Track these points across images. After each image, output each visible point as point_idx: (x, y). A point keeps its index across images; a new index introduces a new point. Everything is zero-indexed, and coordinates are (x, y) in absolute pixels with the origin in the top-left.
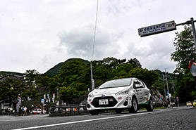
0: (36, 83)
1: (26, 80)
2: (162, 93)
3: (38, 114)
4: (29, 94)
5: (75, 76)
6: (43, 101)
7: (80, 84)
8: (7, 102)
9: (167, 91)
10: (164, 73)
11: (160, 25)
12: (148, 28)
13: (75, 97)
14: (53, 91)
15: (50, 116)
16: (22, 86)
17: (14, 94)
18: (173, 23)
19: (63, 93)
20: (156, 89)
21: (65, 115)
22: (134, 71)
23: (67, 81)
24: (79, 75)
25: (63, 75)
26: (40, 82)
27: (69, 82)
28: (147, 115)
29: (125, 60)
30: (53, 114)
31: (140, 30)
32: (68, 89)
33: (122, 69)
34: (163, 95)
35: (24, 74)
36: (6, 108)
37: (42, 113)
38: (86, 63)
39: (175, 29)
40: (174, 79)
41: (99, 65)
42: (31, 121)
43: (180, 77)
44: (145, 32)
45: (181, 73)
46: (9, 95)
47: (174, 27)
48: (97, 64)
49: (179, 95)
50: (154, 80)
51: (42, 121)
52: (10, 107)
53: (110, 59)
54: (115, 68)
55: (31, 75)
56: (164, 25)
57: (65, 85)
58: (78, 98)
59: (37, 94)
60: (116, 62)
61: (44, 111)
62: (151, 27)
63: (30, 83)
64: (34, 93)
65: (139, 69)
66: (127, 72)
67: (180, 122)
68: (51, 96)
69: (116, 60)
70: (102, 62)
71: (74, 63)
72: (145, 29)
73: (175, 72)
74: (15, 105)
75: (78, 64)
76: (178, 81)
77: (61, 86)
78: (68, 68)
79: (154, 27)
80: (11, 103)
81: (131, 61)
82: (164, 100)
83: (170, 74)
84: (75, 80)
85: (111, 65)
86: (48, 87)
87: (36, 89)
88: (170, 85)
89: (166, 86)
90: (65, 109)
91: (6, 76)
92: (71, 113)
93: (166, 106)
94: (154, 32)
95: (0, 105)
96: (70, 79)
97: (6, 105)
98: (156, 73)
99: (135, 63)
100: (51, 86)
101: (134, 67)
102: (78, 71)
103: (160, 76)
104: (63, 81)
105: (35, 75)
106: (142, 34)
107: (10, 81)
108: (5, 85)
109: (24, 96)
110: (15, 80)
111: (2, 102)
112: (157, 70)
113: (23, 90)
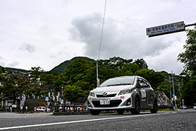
0: (41, 80)
1: (31, 77)
2: (168, 95)
3: (42, 112)
4: (33, 92)
5: (80, 75)
6: (47, 99)
7: (85, 83)
8: (11, 99)
9: (172, 93)
10: (170, 74)
11: (169, 25)
12: (156, 28)
13: (79, 96)
14: (58, 90)
15: (54, 114)
16: (26, 83)
17: (18, 91)
18: (182, 24)
19: (67, 92)
20: (161, 90)
21: (70, 114)
22: (140, 71)
23: (72, 79)
24: (85, 74)
25: (68, 74)
26: (45, 80)
27: (74, 81)
28: (152, 117)
29: (131, 60)
30: (57, 113)
31: (148, 30)
32: (73, 88)
33: (128, 69)
34: (169, 97)
35: (29, 71)
36: (10, 104)
37: (46, 111)
38: (92, 62)
39: (184, 30)
40: (180, 81)
41: (105, 64)
43: (186, 79)
44: (153, 32)
45: (188, 76)
46: (14, 92)
47: (183, 28)
49: (185, 98)
50: (159, 82)
51: (46, 119)
52: (14, 104)
53: (117, 59)
54: (121, 68)
55: (36, 72)
56: (172, 25)
57: (70, 83)
58: (82, 97)
59: (41, 92)
60: (123, 62)
61: (48, 109)
62: (159, 27)
63: (34, 80)
64: (39, 91)
65: (145, 69)
66: (134, 72)
67: (186, 125)
68: (56, 95)
69: (123, 59)
70: (108, 61)
71: (80, 61)
72: (153, 28)
73: (182, 74)
74: (19, 101)
75: (83, 62)
76: (185, 83)
77: (67, 84)
78: (74, 67)
79: (163, 27)
80: (15, 99)
81: (138, 62)
82: (169, 102)
83: (177, 76)
84: (80, 79)
85: (117, 65)
86: (53, 85)
87: (41, 87)
88: (176, 87)
89: (172, 88)
91: (11, 73)
92: (75, 113)
93: (171, 108)
94: (163, 32)
95: (4, 102)
96: (76, 78)
97: (10, 102)
98: (163, 74)
99: (142, 64)
100: (56, 84)
101: (141, 68)
102: (83, 70)
103: (166, 78)
104: (68, 79)
105: (40, 73)
106: (150, 34)
107: (15, 78)
108: (10, 82)
109: (29, 93)
110: (20, 77)
111: (6, 99)
112: (163, 71)
113: (27, 87)
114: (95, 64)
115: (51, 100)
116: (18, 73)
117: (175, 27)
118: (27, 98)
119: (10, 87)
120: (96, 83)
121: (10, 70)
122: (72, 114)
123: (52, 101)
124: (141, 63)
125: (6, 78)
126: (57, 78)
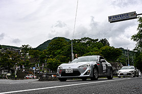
0: (29, 55)
1: (22, 52)
3: (30, 78)
4: (24, 64)
5: (59, 51)
6: (34, 69)
7: (63, 57)
8: (6, 69)
9: (128, 64)
10: (126, 50)
11: (125, 14)
12: (116, 16)
14: (42, 62)
15: (39, 80)
16: (18, 57)
17: (12, 63)
18: (135, 13)
19: (50, 63)
20: (120, 62)
21: (51, 80)
22: (104, 48)
23: (53, 54)
24: (63, 50)
25: (50, 50)
26: (32, 55)
27: (55, 55)
29: (97, 40)
30: (42, 79)
31: (110, 18)
32: (54, 60)
33: (95, 46)
35: (20, 48)
36: (5, 73)
37: (33, 78)
38: (68, 41)
39: (136, 18)
40: (133, 55)
41: (78, 43)
43: (138, 53)
44: (113, 19)
45: (139, 51)
46: (9, 64)
47: (135, 16)
48: (77, 42)
50: (118, 55)
51: (33, 84)
52: (9, 73)
53: (87, 38)
54: (89, 45)
55: (26, 49)
56: (127, 14)
57: (51, 57)
59: (29, 64)
61: (35, 77)
62: (118, 16)
63: (24, 55)
64: (28, 62)
65: (107, 46)
66: (99, 49)
67: (138, 89)
69: (91, 39)
70: (80, 40)
71: (59, 40)
72: (114, 17)
73: (135, 50)
74: (13, 71)
75: (61, 41)
76: (137, 57)
77: (48, 58)
78: (54, 44)
79: (120, 16)
80: (9, 69)
81: (102, 41)
83: (131, 51)
84: (59, 53)
85: (87, 43)
86: (39, 58)
87: (29, 59)
88: (130, 59)
89: (127, 60)
90: (51, 75)
91: (6, 49)
92: (55, 79)
94: (121, 19)
95: (1, 71)
96: (56, 53)
97: (6, 71)
98: (121, 50)
99: (105, 42)
101: (104, 45)
102: (61, 47)
103: (123, 53)
104: (50, 54)
105: (28, 49)
106: (111, 20)
107: (9, 53)
108: (5, 56)
109: (20, 65)
110: (13, 52)
111: (3, 69)
112: (121, 48)
113: (19, 60)
114: (71, 42)
116: (12, 49)
117: (129, 16)
119: (6, 60)
120: (71, 57)
121: (6, 47)
122: (53, 80)
124: (104, 42)
125: (2, 53)
126: (42, 53)
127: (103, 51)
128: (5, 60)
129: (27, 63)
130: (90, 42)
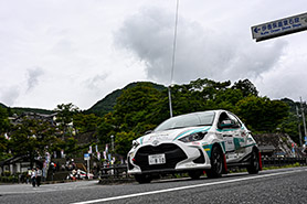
0: (74, 126)
1: (57, 121)
2: (296, 139)
4: (63, 147)
5: (141, 113)
6: (87, 158)
7: (150, 126)
8: (25, 160)
9: (303, 135)
10: (298, 104)
11: (290, 19)
12: (269, 25)
14: (104, 141)
15: (100, 183)
16: (51, 132)
17: (37, 146)
19: (121, 143)
20: (284, 132)
21: (127, 182)
22: (245, 101)
23: (128, 122)
24: (149, 112)
25: (120, 112)
26: (81, 125)
27: (132, 124)
29: (228, 83)
30: (106, 180)
31: (255, 30)
32: (131, 136)
33: (224, 98)
34: (298, 142)
35: (53, 112)
36: (24, 170)
37: (86, 178)
38: (160, 91)
41: (184, 92)
42: (69, 192)
44: (263, 33)
46: (30, 148)
48: (180, 90)
50: (280, 117)
51: (88, 191)
53: (202, 82)
54: (211, 97)
55: (65, 113)
56: (296, 18)
57: (124, 128)
59: (76, 146)
60: (214, 87)
61: (90, 175)
62: (274, 24)
63: (64, 127)
64: (72, 144)
65: (253, 97)
66: (234, 103)
68: (101, 149)
69: (213, 83)
70: (188, 87)
71: (140, 89)
72: (264, 26)
74: (40, 165)
75: (146, 91)
77: (120, 131)
78: (130, 100)
79: (280, 23)
80: (33, 161)
81: (240, 85)
82: (298, 151)
84: (142, 119)
85: (205, 92)
86: (96, 133)
87: (76, 137)
89: (302, 127)
90: (126, 170)
91: (23, 116)
93: (303, 162)
94: (281, 31)
95: (15, 166)
96: (134, 118)
97: (25, 166)
98: (285, 104)
99: (247, 88)
100: (101, 132)
101: (245, 95)
102: (145, 105)
103: (291, 110)
104: (122, 122)
105: (72, 113)
107: (31, 125)
108: (22, 131)
109: (56, 150)
110: (38, 122)
111: (17, 161)
112: (286, 99)
113: (53, 138)
114: (167, 93)
115: (94, 159)
116: (35, 115)
117: (302, 22)
118: (52, 157)
119: (24, 140)
121: (22, 112)
123: (96, 160)
124: (245, 88)
125: (15, 125)
126: (103, 121)
127: (243, 107)
128: (22, 142)
129: (72, 146)
130: (210, 89)
